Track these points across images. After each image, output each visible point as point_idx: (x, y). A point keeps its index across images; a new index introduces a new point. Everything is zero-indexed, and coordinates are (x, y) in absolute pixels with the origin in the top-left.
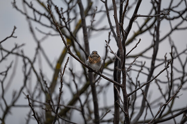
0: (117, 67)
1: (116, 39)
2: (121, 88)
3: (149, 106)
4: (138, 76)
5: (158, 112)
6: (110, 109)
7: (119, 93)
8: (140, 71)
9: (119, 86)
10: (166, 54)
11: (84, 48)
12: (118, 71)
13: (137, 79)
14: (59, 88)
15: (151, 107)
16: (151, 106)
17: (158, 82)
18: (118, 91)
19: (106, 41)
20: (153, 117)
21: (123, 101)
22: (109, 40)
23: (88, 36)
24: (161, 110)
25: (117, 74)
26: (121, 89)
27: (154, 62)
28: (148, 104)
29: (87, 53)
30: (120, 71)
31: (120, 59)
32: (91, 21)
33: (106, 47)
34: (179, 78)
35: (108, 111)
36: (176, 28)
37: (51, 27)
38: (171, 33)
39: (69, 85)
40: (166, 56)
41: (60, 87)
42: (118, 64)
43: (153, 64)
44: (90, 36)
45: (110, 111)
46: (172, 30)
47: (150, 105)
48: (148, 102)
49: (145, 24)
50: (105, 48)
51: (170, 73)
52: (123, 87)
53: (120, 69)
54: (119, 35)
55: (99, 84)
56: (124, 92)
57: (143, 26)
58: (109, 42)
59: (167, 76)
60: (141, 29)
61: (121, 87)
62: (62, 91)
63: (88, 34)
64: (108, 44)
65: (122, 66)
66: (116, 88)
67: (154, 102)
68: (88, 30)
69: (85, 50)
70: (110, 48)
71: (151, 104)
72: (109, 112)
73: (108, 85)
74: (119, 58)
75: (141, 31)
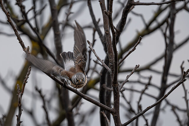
2: (111, 114)
4: (140, 99)
8: (143, 92)
9: (109, 112)
10: (183, 62)
11: (55, 54)
12: (106, 91)
13: (138, 103)
14: (17, 116)
17: (177, 111)
18: (108, 120)
22: (94, 41)
23: (61, 36)
26: (112, 116)
27: (165, 78)
30: (109, 91)
31: (109, 70)
32: (66, 14)
33: (90, 52)
39: (31, 113)
40: (183, 66)
42: (106, 80)
43: (164, 81)
49: (154, 19)
52: (115, 113)
53: (109, 88)
54: (107, 31)
55: (80, 111)
56: (117, 120)
57: (151, 22)
58: (93, 44)
59: (185, 98)
60: (148, 26)
61: (112, 113)
62: (21, 120)
63: (62, 33)
64: (91, 47)
65: (112, 80)
66: (105, 116)
68: (61, 27)
69: (56, 58)
70: (95, 53)
73: (93, 111)
74: (108, 68)
75: (148, 31)
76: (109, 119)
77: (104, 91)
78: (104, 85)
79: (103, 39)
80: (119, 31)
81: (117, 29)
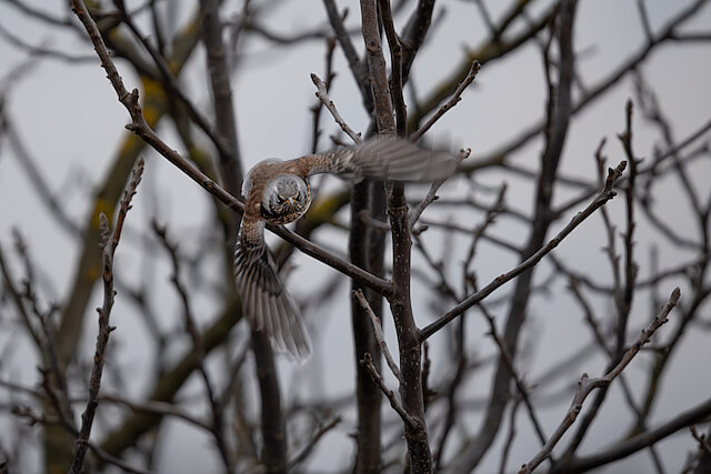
0: (367, 213)
1: (356, 76)
2: (385, 299)
3: (524, 395)
4: (472, 253)
5: (569, 416)
6: (337, 414)
7: (377, 325)
8: (479, 233)
9: (378, 292)
10: (604, 142)
11: (210, 119)
12: (369, 230)
13: (466, 265)
14: (98, 310)
15: (534, 403)
16: (536, 397)
17: (585, 292)
18: (374, 318)
19: (313, 76)
20: (544, 444)
21: (397, 362)
22: (331, 76)
23: (229, 61)
24: (579, 408)
25: (368, 243)
26: (387, 305)
27: (547, 189)
28: (521, 387)
29: (223, 141)
30: (378, 232)
33: (317, 112)
34: (683, 271)
35: (330, 421)
36: (669, 35)
37: (69, 24)
38: (643, 57)
39: (140, 299)
40: (604, 154)
41: (101, 307)
42: (370, 198)
43: (543, 198)
44: (238, 60)
45: (338, 420)
46: (652, 44)
47: (530, 391)
48: (520, 377)
49: (519, 10)
50: (310, 117)
51: (622, 235)
52: (398, 296)
53: (378, 223)
54: (373, 44)
56: (403, 316)
57: (508, 21)
58: (328, 86)
59: (610, 250)
60: (497, 34)
61: (388, 294)
62: (111, 325)
63: (229, 54)
64: (323, 94)
65: (389, 195)
66: (366, 304)
67: (552, 375)
68: (227, 35)
70: (334, 112)
71: (535, 386)
72: (332, 426)
75: (498, 47)
76: (379, 314)
77: (364, 232)
78: (363, 212)
79: (359, 72)
80: (409, 46)
81: (405, 40)
